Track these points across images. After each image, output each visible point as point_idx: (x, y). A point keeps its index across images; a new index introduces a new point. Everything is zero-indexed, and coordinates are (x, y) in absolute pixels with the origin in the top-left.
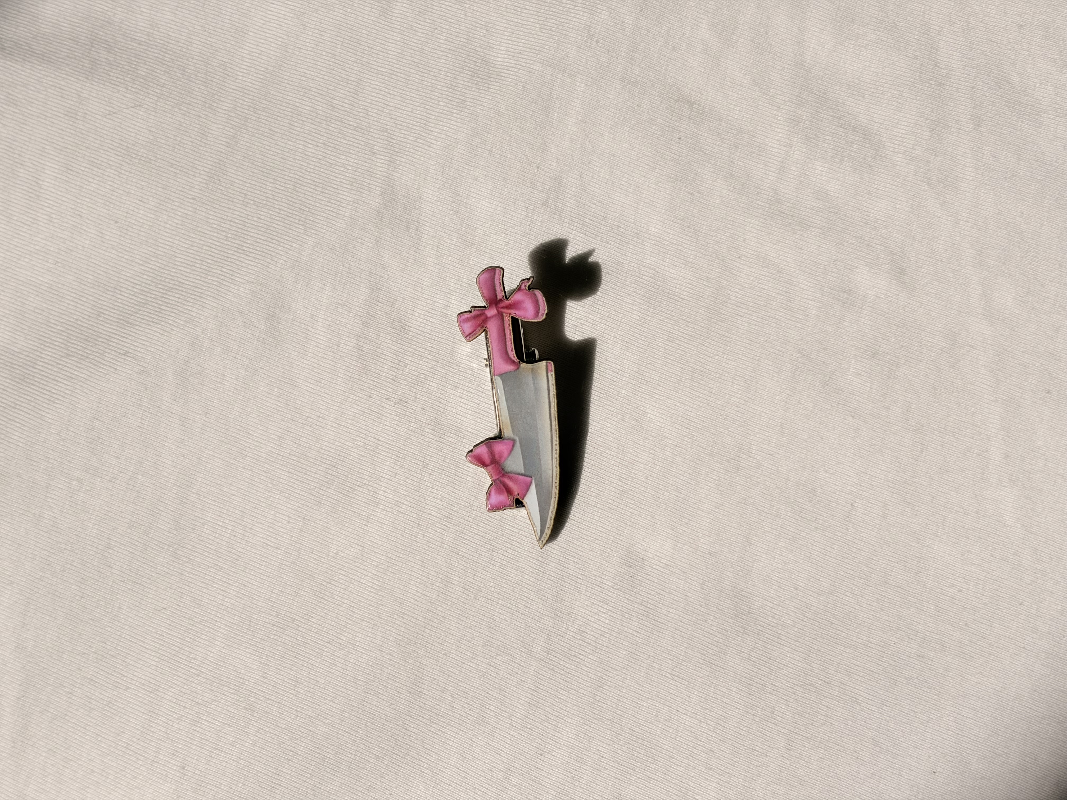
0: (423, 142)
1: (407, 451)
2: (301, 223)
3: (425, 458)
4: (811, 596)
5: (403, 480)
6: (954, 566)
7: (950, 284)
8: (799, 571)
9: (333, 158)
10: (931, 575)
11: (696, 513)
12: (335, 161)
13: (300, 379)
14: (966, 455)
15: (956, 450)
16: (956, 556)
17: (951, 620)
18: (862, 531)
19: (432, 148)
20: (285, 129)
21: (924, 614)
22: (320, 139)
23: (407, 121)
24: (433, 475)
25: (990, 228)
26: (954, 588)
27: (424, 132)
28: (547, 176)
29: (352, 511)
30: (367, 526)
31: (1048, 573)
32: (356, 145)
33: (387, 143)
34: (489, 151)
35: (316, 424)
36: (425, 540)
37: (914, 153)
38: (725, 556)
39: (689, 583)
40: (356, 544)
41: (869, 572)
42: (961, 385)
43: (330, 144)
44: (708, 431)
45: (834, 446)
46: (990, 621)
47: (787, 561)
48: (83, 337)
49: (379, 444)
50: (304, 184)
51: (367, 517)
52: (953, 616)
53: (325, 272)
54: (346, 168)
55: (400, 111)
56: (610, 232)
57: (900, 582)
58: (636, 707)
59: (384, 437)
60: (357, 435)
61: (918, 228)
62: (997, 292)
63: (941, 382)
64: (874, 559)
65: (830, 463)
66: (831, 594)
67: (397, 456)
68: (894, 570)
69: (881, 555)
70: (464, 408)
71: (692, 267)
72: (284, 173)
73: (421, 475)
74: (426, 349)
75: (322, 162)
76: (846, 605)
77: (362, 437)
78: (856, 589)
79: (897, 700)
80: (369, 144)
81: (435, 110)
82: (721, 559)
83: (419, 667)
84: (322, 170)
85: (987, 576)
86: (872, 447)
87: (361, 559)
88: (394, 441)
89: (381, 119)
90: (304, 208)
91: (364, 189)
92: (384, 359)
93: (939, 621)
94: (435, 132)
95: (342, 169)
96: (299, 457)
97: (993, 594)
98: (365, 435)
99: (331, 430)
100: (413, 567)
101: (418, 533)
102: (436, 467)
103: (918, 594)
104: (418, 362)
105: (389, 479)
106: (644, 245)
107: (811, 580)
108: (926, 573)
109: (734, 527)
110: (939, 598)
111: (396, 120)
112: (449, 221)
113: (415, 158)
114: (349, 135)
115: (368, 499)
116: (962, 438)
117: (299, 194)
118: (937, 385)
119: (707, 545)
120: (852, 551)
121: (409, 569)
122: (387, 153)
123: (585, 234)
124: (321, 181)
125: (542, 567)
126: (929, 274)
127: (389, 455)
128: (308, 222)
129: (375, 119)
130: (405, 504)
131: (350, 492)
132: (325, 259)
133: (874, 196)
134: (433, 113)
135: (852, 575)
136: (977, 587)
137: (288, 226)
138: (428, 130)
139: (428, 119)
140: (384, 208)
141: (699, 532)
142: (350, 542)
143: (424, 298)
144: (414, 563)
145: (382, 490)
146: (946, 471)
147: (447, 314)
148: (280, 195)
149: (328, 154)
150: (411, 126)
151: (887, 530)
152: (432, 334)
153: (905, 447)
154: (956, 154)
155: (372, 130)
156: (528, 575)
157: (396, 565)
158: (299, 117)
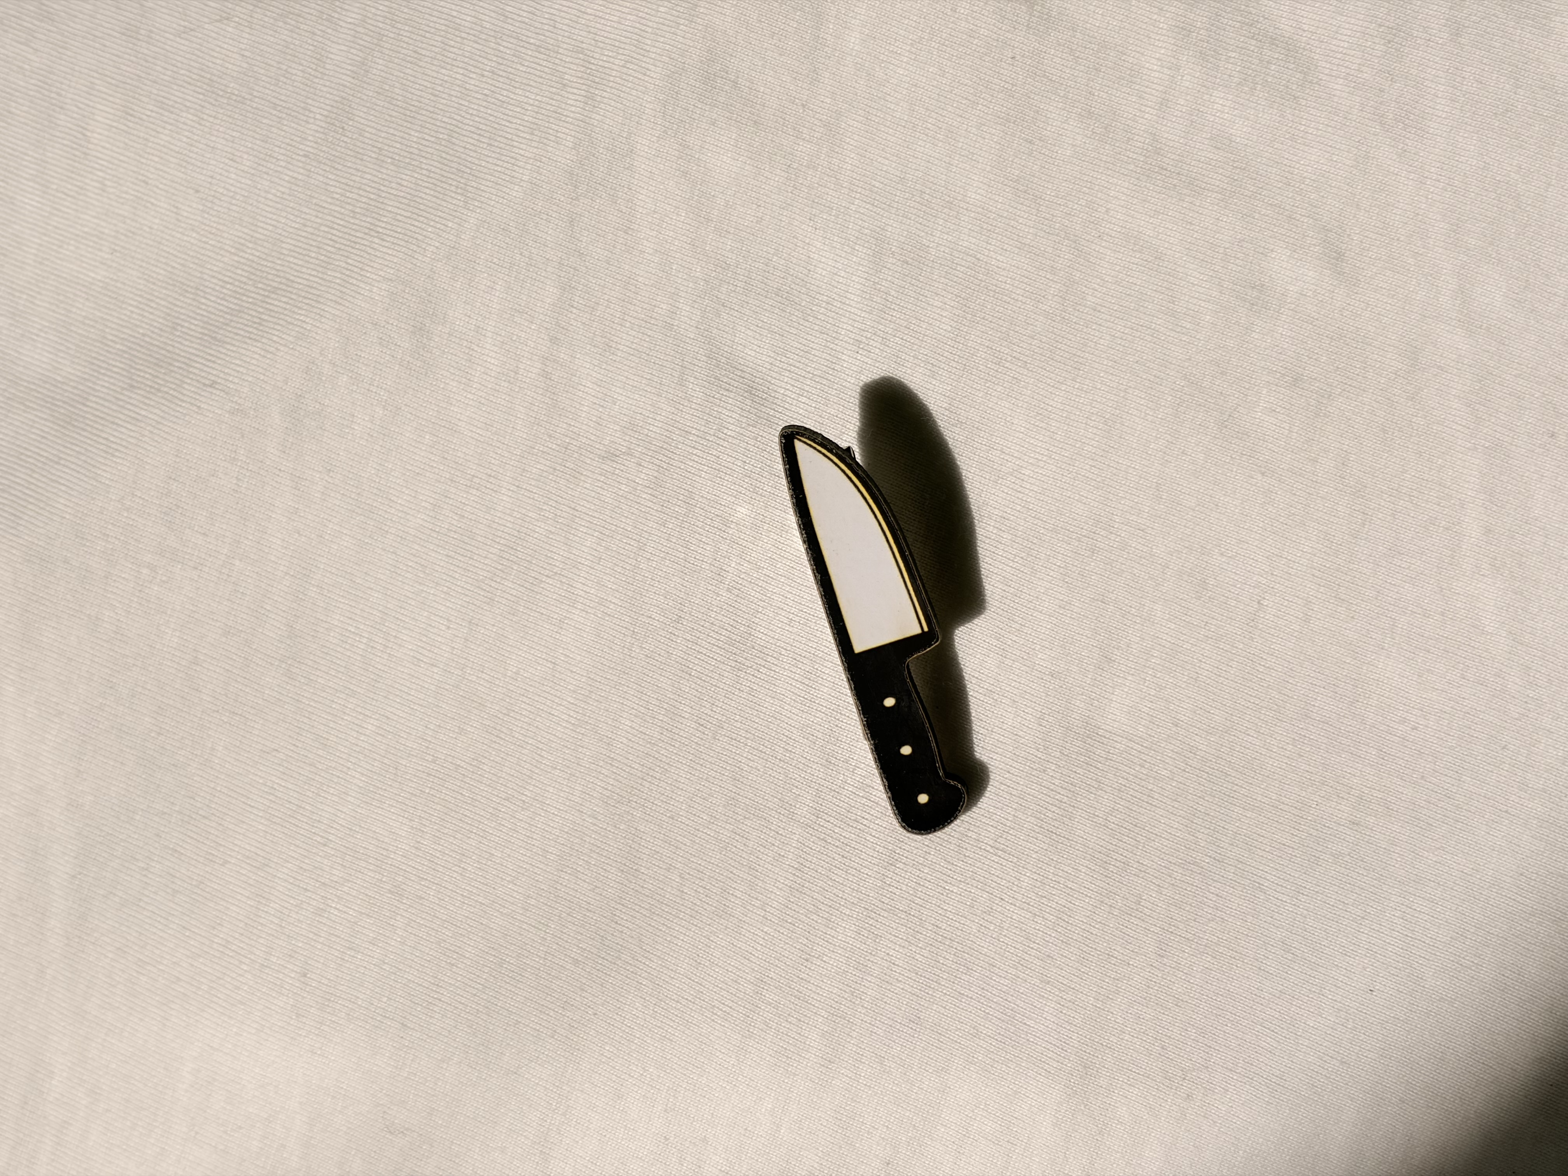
0: (636, 67)
1: (616, 526)
2: (459, 191)
3: (640, 536)
4: (1196, 734)
5: (609, 568)
6: (1407, 692)
7: (1410, 275)
8: (1180, 700)
9: (505, 93)
10: (1373, 705)
11: (1032, 615)
12: (509, 97)
13: (462, 421)
14: (1428, 529)
15: (1414, 523)
16: (1410, 678)
17: (1401, 771)
18: (1274, 641)
19: (648, 76)
20: (437, 50)
21: (1361, 762)
22: (487, 65)
23: (612, 36)
24: (653, 560)
25: (1471, 190)
26: (1406, 724)
27: (638, 54)
28: (817, 119)
29: (538, 612)
30: (560, 633)
31: (1545, 702)
32: (538, 73)
33: (583, 69)
34: (733, 81)
35: (486, 487)
36: (643, 654)
37: (1360, 78)
38: (1074, 678)
39: (1022, 717)
40: (544, 659)
41: (1282, 700)
42: (1423, 425)
43: (501, 73)
44: (1050, 496)
45: (1235, 517)
46: (1457, 772)
47: (1164, 685)
48: (152, 360)
49: (575, 516)
50: (464, 133)
51: (560, 621)
52: (1403, 765)
53: (494, 263)
54: (523, 108)
55: (602, 21)
56: (910, 200)
57: (1328, 716)
58: (942, 894)
59: (583, 506)
60: (544, 503)
61: (1364, 190)
62: (1480, 286)
63: (1394, 421)
64: (1290, 681)
65: (1228, 541)
66: (1226, 733)
67: (601, 533)
68: (1319, 698)
69: (1301, 676)
70: (697, 462)
71: (1030, 252)
72: (435, 116)
73: (636, 560)
74: (642, 377)
75: (489, 99)
76: (1248, 749)
77: (551, 506)
78: (1263, 726)
79: (1319, 886)
80: (558, 71)
81: (653, 19)
82: (1068, 683)
83: (634, 834)
84: (489, 111)
85: (1455, 707)
86: (1291, 518)
87: (552, 681)
88: (597, 511)
89: (574, 34)
90: (464, 169)
91: (550, 140)
92: (583, 392)
93: (1384, 773)
94: (653, 53)
95: (518, 110)
96: (461, 535)
97: (1463, 733)
98: (556, 502)
99: (507, 495)
100: (626, 692)
101: (633, 644)
102: (657, 549)
103: (1353, 733)
104: (632, 397)
105: (590, 567)
106: (960, 219)
107: (1198, 712)
108: (1365, 702)
109: (1086, 636)
110: (1385, 738)
111: (596, 34)
112: (674, 186)
113: (624, 92)
114: (528, 58)
115: (560, 595)
116: (1423, 505)
117: (456, 148)
118: (1388, 426)
119: (1048, 661)
120: (1258, 670)
121: (620, 696)
122: (582, 84)
123: (873, 205)
124: (488, 128)
125: (809, 693)
126: (1379, 260)
127: (590, 532)
128: (470, 189)
129: (566, 34)
130: (614, 603)
131: (535, 585)
132: (495, 245)
133: (1300, 143)
134: (650, 24)
135: (1258, 705)
136: (1441, 722)
137: (441, 196)
138: (642, 49)
139: (643, 33)
140: (579, 167)
141: (1036, 643)
142: (536, 656)
143: (639, 301)
144: (628, 686)
145: (581, 583)
146: (1399, 553)
147: (672, 325)
148: (429, 150)
149: (498, 87)
150: (617, 44)
151: (1310, 639)
152: (651, 354)
153: (1338, 518)
154: (1423, 78)
155: (561, 51)
156: (788, 704)
157: (601, 689)
158: (457, 33)
